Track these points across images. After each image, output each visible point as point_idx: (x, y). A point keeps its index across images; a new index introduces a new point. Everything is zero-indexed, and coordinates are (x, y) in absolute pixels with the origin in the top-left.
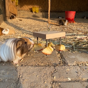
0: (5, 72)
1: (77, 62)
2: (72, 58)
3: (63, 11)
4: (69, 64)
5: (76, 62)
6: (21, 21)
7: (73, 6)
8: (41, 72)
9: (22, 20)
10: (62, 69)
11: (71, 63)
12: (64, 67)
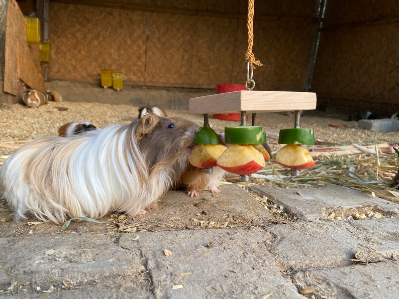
0: (73, 252)
1: (327, 209)
2: (307, 200)
3: (206, 87)
4: (310, 217)
5: (324, 209)
6: (64, 112)
7: (235, 74)
8: (225, 245)
9: (66, 109)
10: (297, 231)
11: (312, 213)
12: (296, 224)
